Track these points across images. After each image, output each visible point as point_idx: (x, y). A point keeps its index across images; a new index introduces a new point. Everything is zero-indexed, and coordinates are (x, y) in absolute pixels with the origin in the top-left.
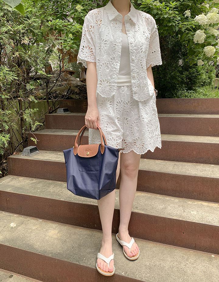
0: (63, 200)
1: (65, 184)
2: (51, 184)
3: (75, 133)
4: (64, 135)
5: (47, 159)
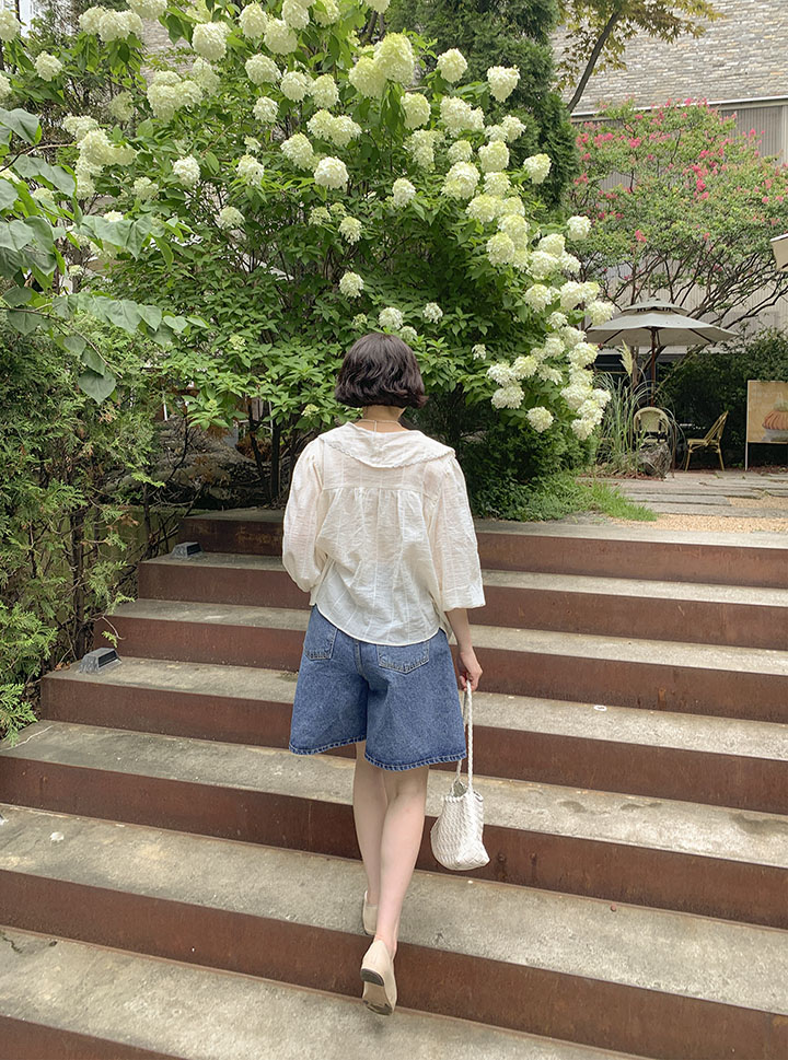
0: (176, 779)
1: (181, 742)
2: (148, 741)
3: (213, 616)
4: (185, 620)
5: (140, 684)
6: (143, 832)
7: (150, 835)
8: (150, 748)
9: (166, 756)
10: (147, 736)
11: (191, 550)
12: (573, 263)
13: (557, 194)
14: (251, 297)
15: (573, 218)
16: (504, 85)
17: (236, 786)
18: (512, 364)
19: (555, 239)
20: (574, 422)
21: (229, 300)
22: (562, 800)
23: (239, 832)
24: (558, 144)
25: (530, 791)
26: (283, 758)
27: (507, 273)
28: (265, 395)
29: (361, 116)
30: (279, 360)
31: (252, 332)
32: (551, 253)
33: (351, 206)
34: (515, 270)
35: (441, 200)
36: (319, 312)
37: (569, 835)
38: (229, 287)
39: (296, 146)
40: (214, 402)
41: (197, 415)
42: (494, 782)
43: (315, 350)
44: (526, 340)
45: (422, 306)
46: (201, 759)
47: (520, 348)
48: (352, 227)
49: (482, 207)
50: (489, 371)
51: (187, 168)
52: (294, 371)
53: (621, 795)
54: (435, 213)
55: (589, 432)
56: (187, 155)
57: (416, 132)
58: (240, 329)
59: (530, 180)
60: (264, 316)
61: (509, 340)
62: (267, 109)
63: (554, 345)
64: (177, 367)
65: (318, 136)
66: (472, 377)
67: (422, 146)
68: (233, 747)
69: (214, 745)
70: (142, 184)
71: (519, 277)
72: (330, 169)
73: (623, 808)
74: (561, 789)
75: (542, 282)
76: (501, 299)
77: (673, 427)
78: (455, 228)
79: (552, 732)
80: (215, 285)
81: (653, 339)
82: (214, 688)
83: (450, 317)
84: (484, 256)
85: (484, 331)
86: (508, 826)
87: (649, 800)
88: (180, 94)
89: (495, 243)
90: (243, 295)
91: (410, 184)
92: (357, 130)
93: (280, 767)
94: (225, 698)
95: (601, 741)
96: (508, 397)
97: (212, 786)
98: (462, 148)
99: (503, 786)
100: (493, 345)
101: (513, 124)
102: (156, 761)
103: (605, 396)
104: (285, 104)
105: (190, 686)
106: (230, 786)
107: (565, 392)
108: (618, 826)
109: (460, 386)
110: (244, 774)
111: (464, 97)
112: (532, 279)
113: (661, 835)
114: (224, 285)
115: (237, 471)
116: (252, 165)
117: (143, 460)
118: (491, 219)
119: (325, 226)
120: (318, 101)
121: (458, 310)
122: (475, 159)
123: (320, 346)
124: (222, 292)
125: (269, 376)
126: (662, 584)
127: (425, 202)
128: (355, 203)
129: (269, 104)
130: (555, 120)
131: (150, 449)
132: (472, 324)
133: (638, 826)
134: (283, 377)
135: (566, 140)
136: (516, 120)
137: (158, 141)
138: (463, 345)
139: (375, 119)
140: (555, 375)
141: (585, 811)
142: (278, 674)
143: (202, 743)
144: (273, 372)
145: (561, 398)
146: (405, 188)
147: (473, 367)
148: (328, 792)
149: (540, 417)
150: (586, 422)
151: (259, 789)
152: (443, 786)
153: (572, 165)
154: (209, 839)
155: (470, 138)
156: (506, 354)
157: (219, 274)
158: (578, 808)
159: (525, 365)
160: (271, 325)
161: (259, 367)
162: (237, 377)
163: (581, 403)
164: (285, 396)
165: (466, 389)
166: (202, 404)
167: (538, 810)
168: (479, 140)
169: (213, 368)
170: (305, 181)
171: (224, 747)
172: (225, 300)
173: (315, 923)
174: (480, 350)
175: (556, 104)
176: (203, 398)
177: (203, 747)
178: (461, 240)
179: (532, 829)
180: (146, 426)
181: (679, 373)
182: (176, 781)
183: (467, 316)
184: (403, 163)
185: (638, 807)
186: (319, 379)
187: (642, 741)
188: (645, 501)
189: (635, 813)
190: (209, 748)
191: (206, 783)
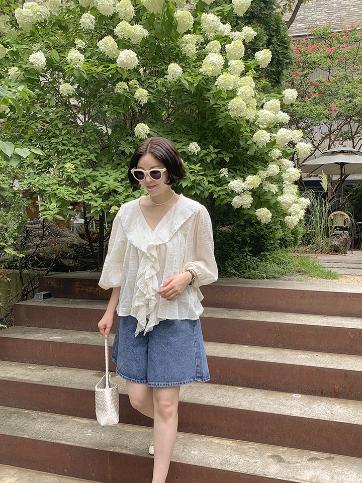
0: (27, 437)
1: (34, 414)
2: (14, 413)
3: (55, 337)
4: (39, 339)
5: (9, 378)
6: (7, 470)
7: (11, 471)
8: (14, 417)
9: (23, 422)
10: (13, 409)
11: (46, 296)
12: (285, 117)
13: (278, 77)
14: (79, 139)
15: (286, 90)
16: (242, 5)
17: (64, 442)
18: (244, 180)
19: (275, 102)
20: (286, 217)
21: (66, 142)
22: (270, 454)
23: (66, 470)
24: (279, 46)
25: (250, 448)
26: (93, 425)
27: (242, 123)
28: (87, 200)
29: (149, 26)
30: (97, 178)
31: (80, 161)
32: (272, 111)
33: (143, 82)
34: (248, 121)
35: (200, 77)
36: (123, 149)
37: (272, 477)
38: (67, 134)
39: (107, 44)
40: (54, 204)
41: (44, 213)
42: (227, 441)
43: (119, 173)
44: (255, 166)
45: (188, 145)
46: (45, 425)
47: (251, 170)
48: (142, 95)
49: (225, 81)
50: (229, 184)
51: (38, 58)
52: (105, 185)
53: (307, 451)
54: (195, 85)
55: (296, 223)
56: (38, 50)
57: (185, 35)
58: (72, 160)
59: (259, 66)
60: (88, 151)
61: (244, 166)
62: (88, 20)
63: (273, 169)
64: (32, 183)
65: (120, 37)
66: (219, 189)
67: (189, 44)
68: (65, 418)
69: (54, 416)
70: (13, 71)
71: (250, 127)
72: (128, 58)
73: (309, 460)
74: (270, 447)
75: (265, 129)
76: (239, 139)
77: (353, 224)
78: (208, 95)
79: (264, 411)
80: (58, 132)
81: (341, 170)
82: (54, 381)
83: (205, 151)
84: (227, 112)
85: (227, 160)
86: (234, 470)
87: (326, 455)
88: (34, 13)
89: (233, 103)
90: (74, 138)
91: (178, 67)
92: (146, 33)
93: (91, 430)
94: (60, 387)
95: (296, 417)
96: (243, 201)
98: (215, 45)
99: (232, 445)
100: (234, 169)
101: (249, 32)
102: (17, 426)
103: (306, 202)
104: (100, 18)
105: (39, 380)
107: (280, 198)
108: (305, 472)
109: (211, 194)
110: (69, 435)
111: (217, 14)
112: (259, 128)
113: (332, 478)
114: (63, 132)
115: (78, 249)
116: (76, 55)
117: (11, 241)
118: (231, 88)
119: (126, 94)
120: (121, 15)
121: (211, 147)
122: (223, 51)
123: (123, 170)
124: (62, 137)
125: (91, 189)
126: (339, 318)
127: (189, 78)
128: (145, 80)
129: (89, 17)
130: (278, 31)
131: (16, 234)
132: (220, 156)
133: (318, 472)
134: (99, 189)
135: (285, 43)
136: (250, 29)
137: (20, 42)
138: (214, 169)
139: (158, 27)
140: (274, 188)
141: (284, 462)
142: (94, 372)
143: (47, 415)
144: (93, 186)
145: (277, 202)
146: (176, 69)
147: (220, 182)
148: (120, 447)
149: (264, 214)
150: (294, 218)
152: (193, 444)
153: (288, 59)
155: (221, 40)
156: (242, 175)
157: (60, 125)
158: (280, 459)
159: (253, 180)
160: (92, 157)
161: (84, 183)
162: (70, 189)
163: (290, 205)
164: (100, 201)
165: (215, 196)
166: (47, 205)
167: (254, 460)
168: (226, 40)
169: (56, 184)
170: (112, 66)
171: (59, 417)
172: (64, 142)
174: (224, 172)
175: (278, 21)
176: (49, 202)
177: (47, 417)
178: (212, 102)
179: (249, 472)
180: (14, 220)
181: (357, 191)
182: (27, 438)
183: (216, 150)
184: (177, 55)
185: (319, 459)
186: (120, 190)
187: (322, 417)
188: (332, 267)
189: (317, 463)
190: (50, 417)
191: (46, 440)
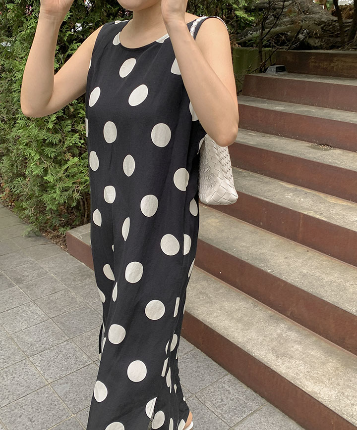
1: (245, 173)
11: (279, 70)
17: (262, 198)
23: (261, 223)
26: (296, 190)
68: (272, 180)
93: (292, 194)
94: (271, 152)
97: (249, 195)
105: (255, 143)
106: (259, 197)
110: (270, 194)
115: (325, 26)
143: (257, 175)
148: (316, 212)
151: (273, 202)
154: (245, 224)
171: (267, 179)
173: (283, 278)
190: (258, 178)
191: (247, 193)
